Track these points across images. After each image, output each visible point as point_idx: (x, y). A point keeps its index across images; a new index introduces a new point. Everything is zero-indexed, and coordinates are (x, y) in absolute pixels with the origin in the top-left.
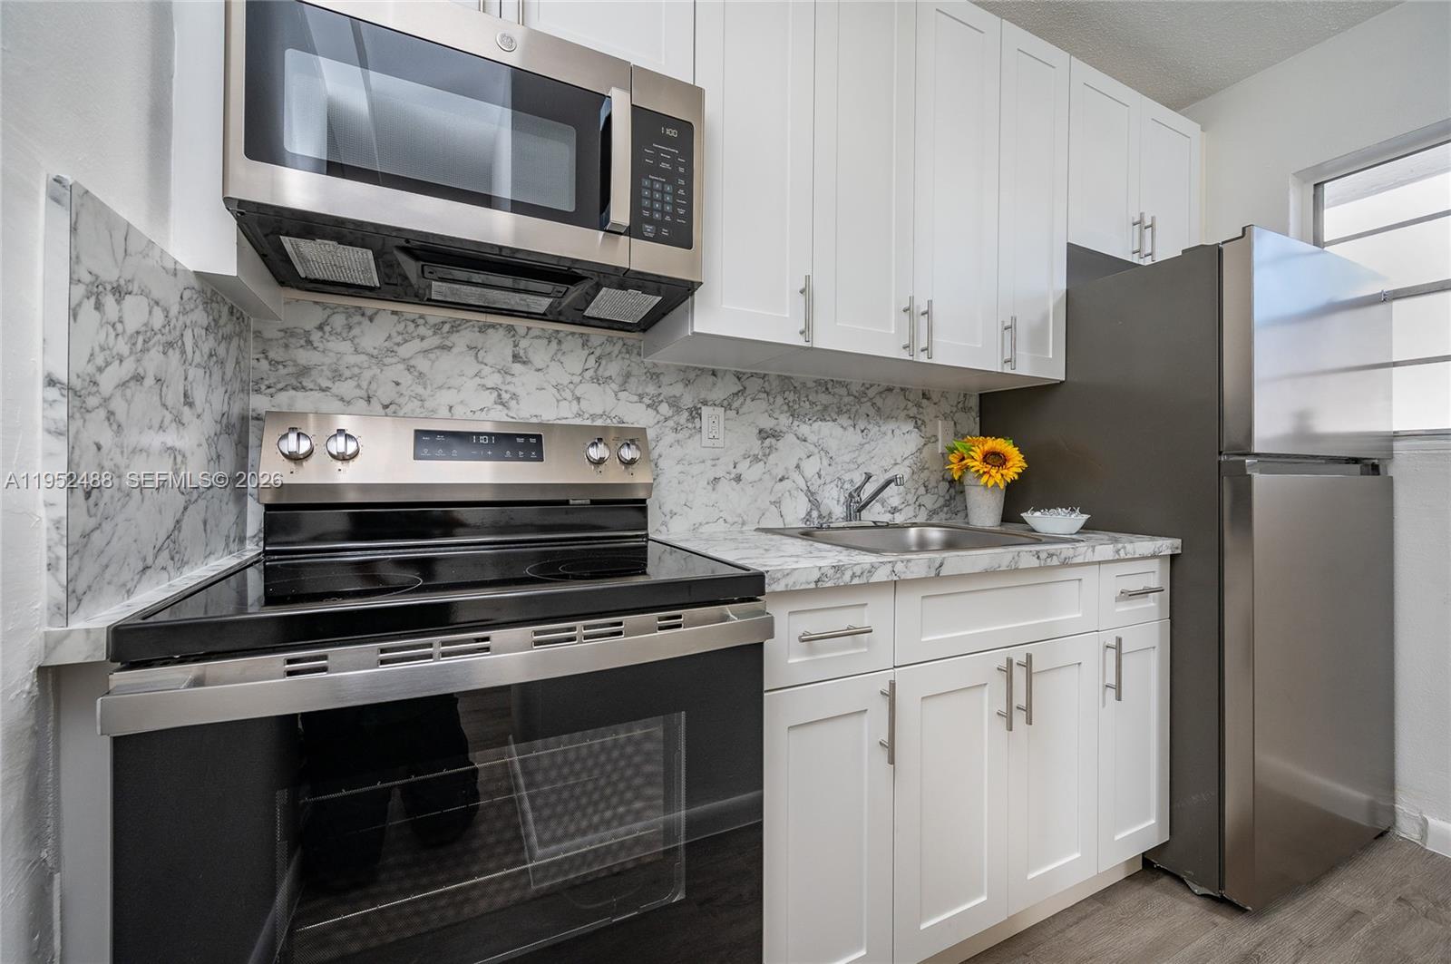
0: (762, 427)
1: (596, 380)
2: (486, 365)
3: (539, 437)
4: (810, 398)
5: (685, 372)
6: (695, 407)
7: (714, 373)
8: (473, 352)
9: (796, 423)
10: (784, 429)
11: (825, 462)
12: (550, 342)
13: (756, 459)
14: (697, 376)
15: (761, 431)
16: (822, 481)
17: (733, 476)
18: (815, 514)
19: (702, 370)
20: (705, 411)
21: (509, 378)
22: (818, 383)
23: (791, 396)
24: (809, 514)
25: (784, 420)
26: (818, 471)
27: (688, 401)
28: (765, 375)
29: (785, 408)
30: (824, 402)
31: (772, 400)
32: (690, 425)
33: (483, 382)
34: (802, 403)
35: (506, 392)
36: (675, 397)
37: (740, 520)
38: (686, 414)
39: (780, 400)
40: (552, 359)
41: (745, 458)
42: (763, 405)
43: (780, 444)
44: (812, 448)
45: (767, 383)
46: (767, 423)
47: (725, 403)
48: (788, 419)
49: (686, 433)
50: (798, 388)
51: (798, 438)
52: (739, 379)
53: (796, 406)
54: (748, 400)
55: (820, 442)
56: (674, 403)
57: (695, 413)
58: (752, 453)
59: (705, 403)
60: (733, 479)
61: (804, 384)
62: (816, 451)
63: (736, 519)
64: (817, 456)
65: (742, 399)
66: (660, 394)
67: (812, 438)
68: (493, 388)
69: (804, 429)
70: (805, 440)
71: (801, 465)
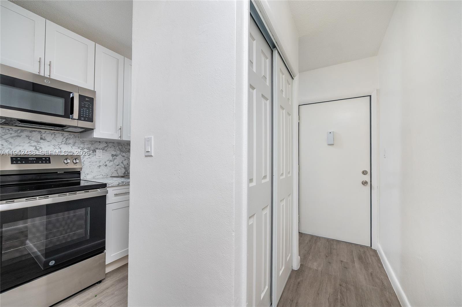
0: (112, 154)
1: (66, 144)
2: (32, 140)
3: (49, 158)
4: (126, 147)
5: (91, 142)
6: (94, 150)
7: (100, 142)
8: (28, 137)
9: (122, 153)
10: (119, 154)
12: (52, 135)
13: (111, 161)
14: (95, 143)
15: (112, 155)
16: (129, 165)
17: (105, 165)
18: (126, 173)
19: (96, 141)
20: (97, 151)
21: (39, 143)
23: (120, 147)
24: (125, 173)
25: (118, 152)
26: (127, 163)
27: (92, 148)
28: (113, 142)
29: (119, 149)
31: (115, 148)
32: (93, 154)
33: (31, 144)
35: (38, 147)
36: (89, 147)
37: (107, 175)
38: (92, 151)
39: (117, 148)
40: (53, 139)
41: (108, 161)
42: (113, 149)
43: (117, 158)
44: (126, 158)
45: (114, 144)
46: (114, 153)
47: (103, 149)
48: (119, 152)
49: (92, 156)
50: (122, 145)
51: (122, 156)
52: (107, 143)
53: (122, 149)
54: (109, 148)
56: (89, 149)
57: (94, 151)
58: (110, 160)
59: (97, 149)
60: (105, 166)
61: (124, 144)
63: (105, 175)
64: (127, 160)
65: (107, 148)
66: (84, 147)
67: (126, 156)
68: (34, 146)
69: (124, 154)
70: (124, 156)
71: (123, 162)
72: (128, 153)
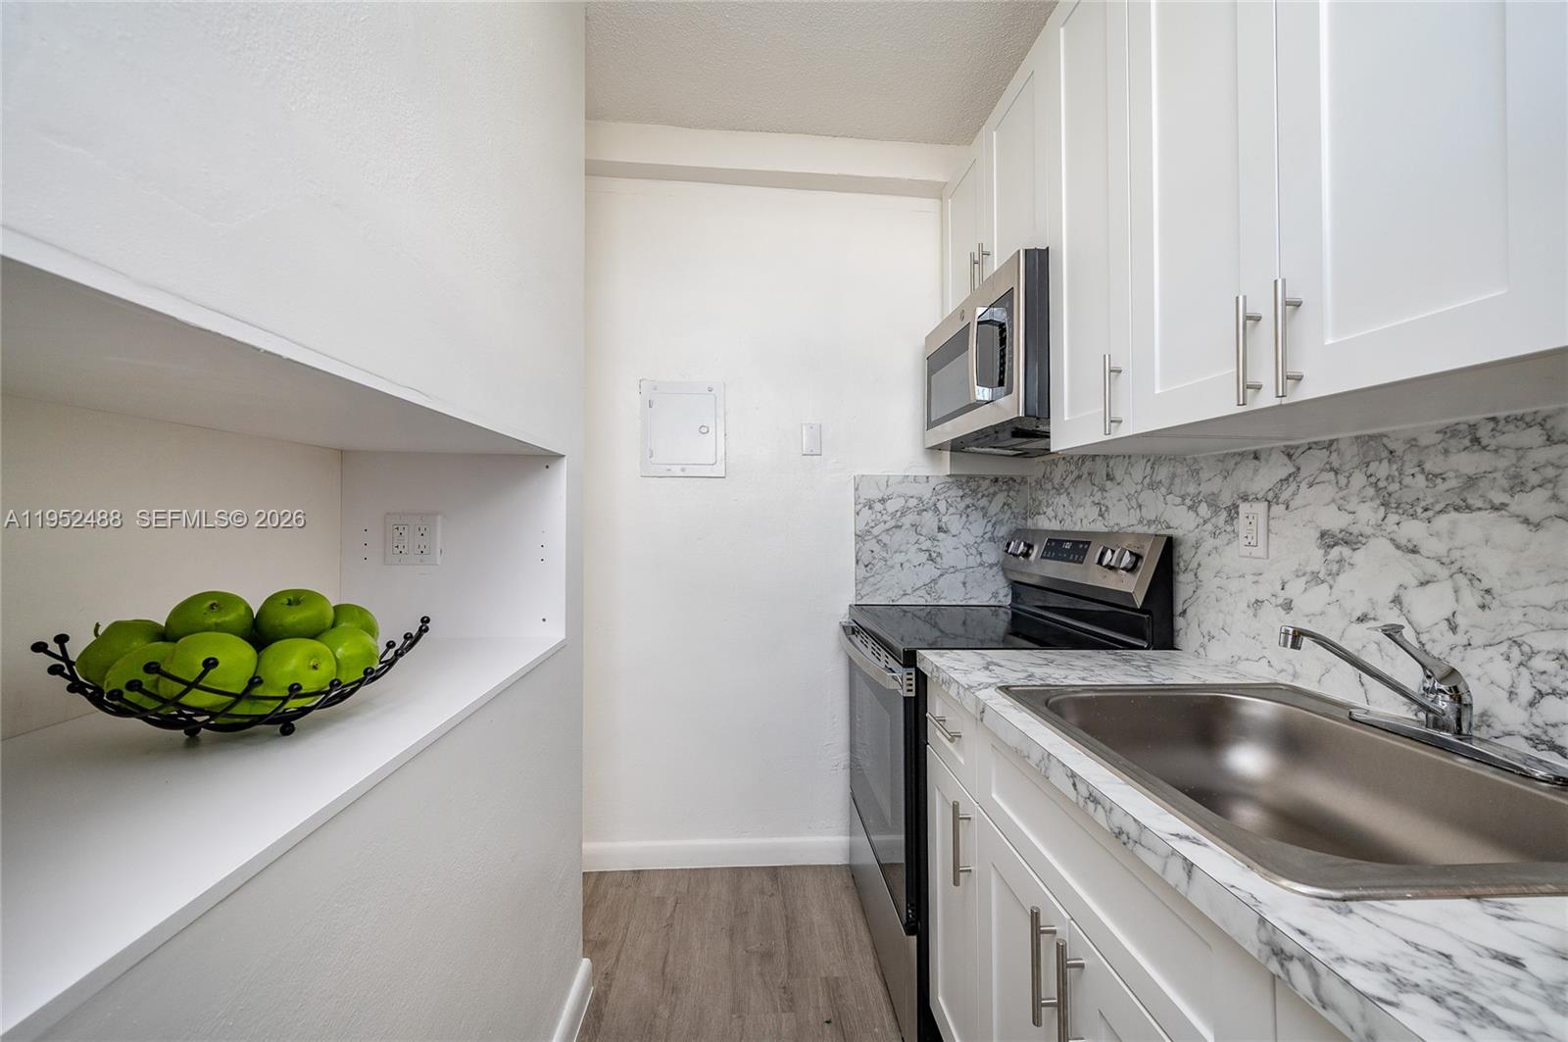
0: (1325, 527)
1: (1153, 486)
4: (1428, 466)
5: (1223, 461)
6: (1234, 504)
7: (1256, 456)
9: (1393, 518)
10: (1368, 531)
11: (1470, 599)
13: (1315, 579)
14: (1236, 464)
15: (1323, 535)
16: (1460, 639)
17: (1280, 601)
19: (1241, 454)
20: (1244, 508)
22: (1450, 432)
23: (1382, 470)
25: (1367, 514)
26: (1449, 614)
27: (1226, 499)
28: (1331, 442)
29: (1371, 491)
30: (1470, 471)
31: (1343, 481)
32: (1229, 528)
34: (1408, 480)
36: (1213, 494)
38: (1224, 515)
39: (1359, 479)
40: (1126, 473)
41: (1297, 576)
42: (1327, 491)
43: (1359, 557)
44: (1432, 567)
45: (1334, 455)
46: (1335, 521)
47: (1270, 495)
48: (1376, 511)
49: (1224, 538)
50: (1399, 453)
51: (1398, 547)
52: (1290, 456)
53: (1394, 487)
54: (1304, 485)
55: (1456, 554)
56: (1213, 502)
57: (1233, 511)
58: (1309, 569)
59: (1245, 498)
60: (1280, 605)
61: (1412, 443)
62: (1443, 572)
63: (1284, 666)
65: (1293, 486)
66: (1199, 493)
67: (1432, 546)
69: (1413, 530)
70: (1414, 551)
71: (1406, 599)
72: (1454, 515)
